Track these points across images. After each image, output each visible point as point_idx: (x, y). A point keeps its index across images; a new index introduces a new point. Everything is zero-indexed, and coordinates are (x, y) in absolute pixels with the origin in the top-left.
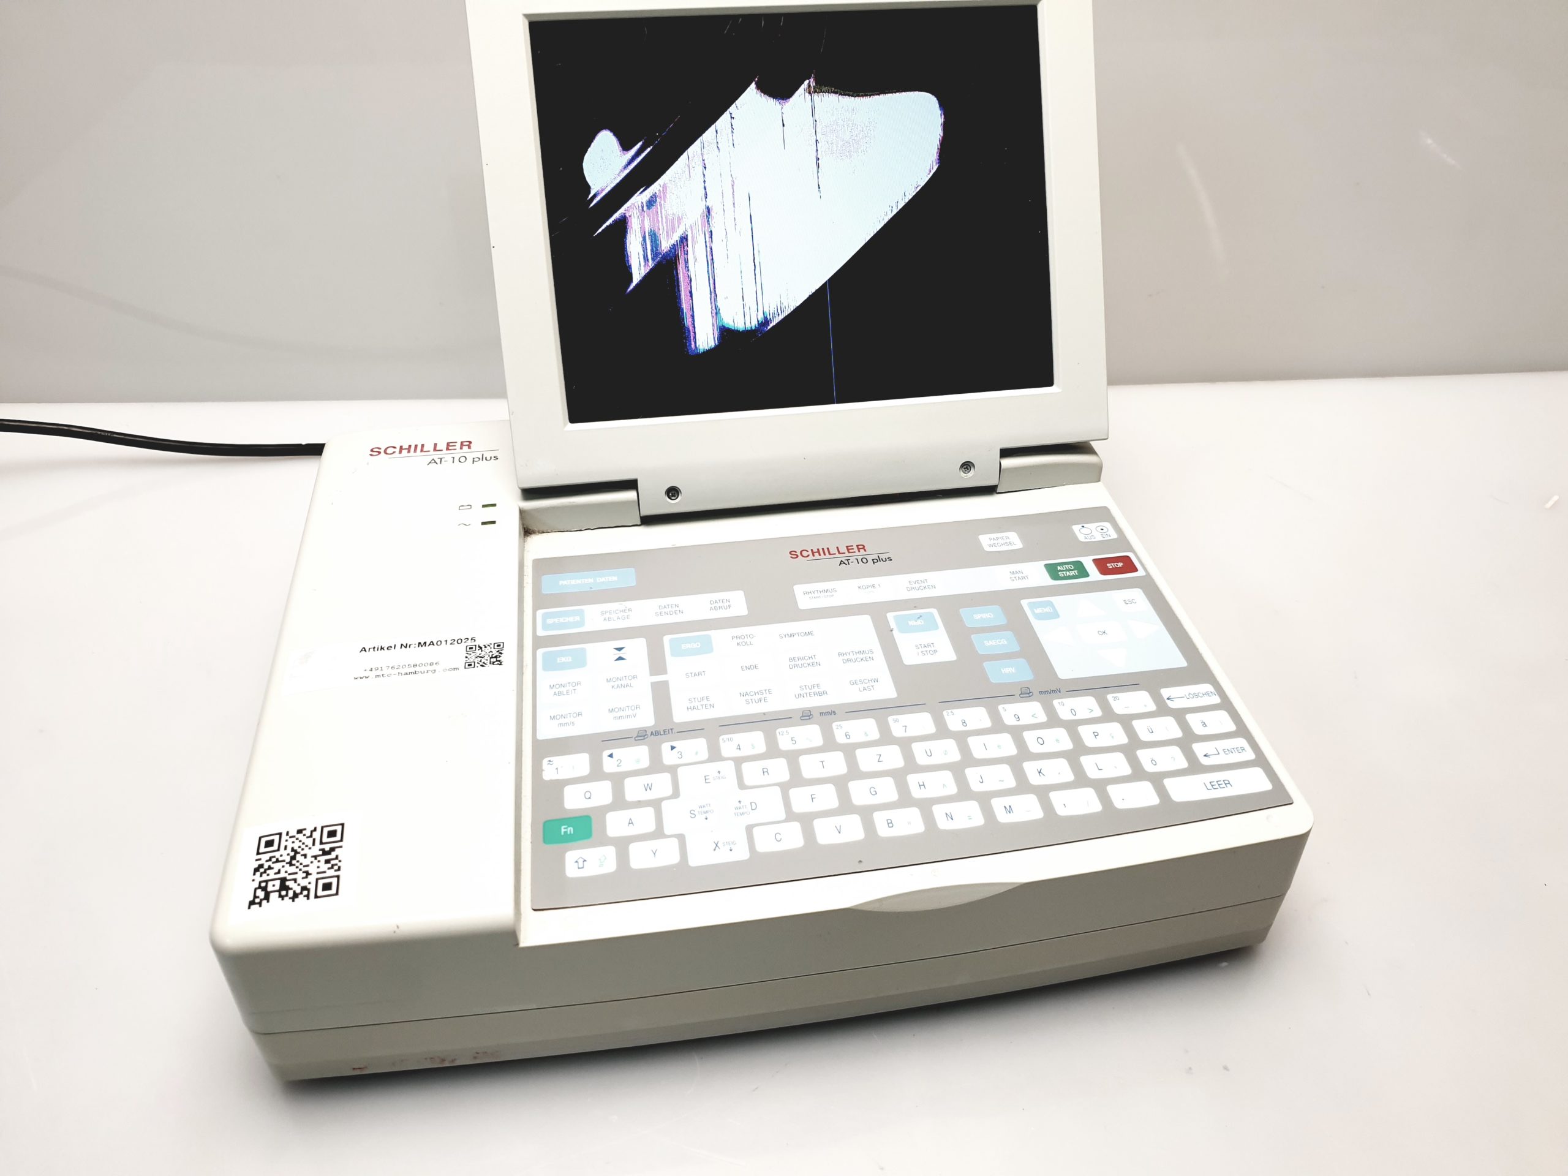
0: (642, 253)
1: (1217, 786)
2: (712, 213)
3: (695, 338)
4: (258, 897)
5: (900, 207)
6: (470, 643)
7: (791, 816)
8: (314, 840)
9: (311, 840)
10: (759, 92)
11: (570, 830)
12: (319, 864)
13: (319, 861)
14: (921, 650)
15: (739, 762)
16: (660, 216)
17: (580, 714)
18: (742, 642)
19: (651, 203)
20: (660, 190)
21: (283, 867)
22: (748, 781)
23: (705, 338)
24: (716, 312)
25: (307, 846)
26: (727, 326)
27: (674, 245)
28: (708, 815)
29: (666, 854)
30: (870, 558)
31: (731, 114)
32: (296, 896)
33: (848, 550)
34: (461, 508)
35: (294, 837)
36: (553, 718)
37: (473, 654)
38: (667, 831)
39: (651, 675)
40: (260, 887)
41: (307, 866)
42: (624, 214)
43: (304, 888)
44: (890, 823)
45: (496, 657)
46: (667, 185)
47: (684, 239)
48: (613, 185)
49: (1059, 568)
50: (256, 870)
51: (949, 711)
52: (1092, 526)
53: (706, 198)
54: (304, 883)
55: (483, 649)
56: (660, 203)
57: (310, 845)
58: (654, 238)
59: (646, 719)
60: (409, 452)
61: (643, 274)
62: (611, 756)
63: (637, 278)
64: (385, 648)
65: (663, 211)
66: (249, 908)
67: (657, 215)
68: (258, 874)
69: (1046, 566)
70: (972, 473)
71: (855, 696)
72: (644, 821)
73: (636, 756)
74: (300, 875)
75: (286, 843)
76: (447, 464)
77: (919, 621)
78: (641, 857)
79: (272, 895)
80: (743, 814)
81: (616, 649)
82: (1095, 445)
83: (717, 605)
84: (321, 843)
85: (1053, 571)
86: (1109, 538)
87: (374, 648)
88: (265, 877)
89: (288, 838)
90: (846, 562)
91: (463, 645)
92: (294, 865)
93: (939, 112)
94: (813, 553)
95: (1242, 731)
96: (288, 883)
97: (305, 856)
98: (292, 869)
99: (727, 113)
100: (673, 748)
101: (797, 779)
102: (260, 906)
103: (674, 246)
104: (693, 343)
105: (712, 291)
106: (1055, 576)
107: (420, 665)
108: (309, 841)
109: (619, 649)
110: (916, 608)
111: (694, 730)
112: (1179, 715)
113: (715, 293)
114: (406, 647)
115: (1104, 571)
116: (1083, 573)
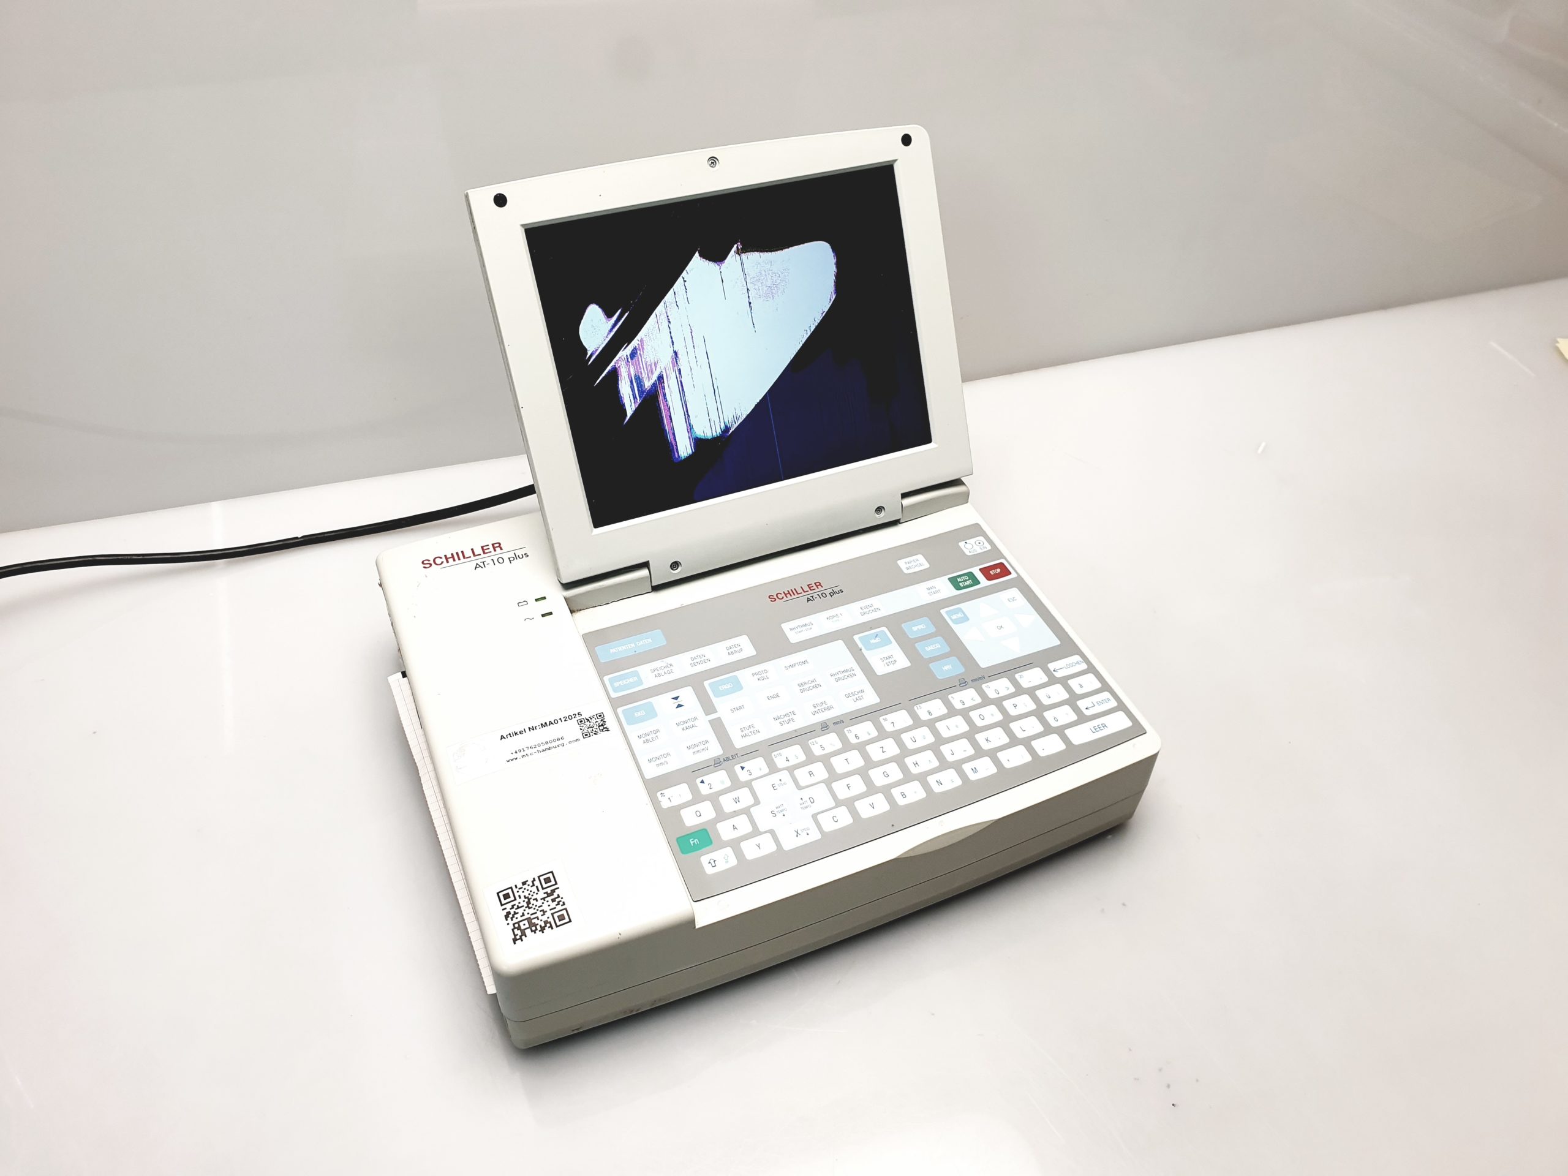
0: (631, 393)
1: (1098, 729)
2: (679, 356)
3: (677, 449)
4: (517, 935)
5: (812, 330)
6: (578, 717)
7: (839, 803)
8: (537, 887)
9: (535, 888)
10: (702, 259)
11: (696, 841)
12: (548, 903)
13: (548, 901)
14: (885, 662)
15: (791, 770)
16: (641, 363)
17: (668, 755)
18: (761, 676)
19: (633, 354)
20: (638, 344)
21: (524, 910)
22: (802, 783)
23: (684, 448)
24: (690, 428)
25: (534, 893)
26: (699, 437)
27: (654, 383)
28: (784, 812)
29: (768, 846)
30: (827, 592)
31: (683, 278)
32: (542, 929)
33: (810, 588)
34: (520, 604)
35: (522, 888)
36: (650, 761)
37: (584, 726)
38: (762, 829)
39: (707, 714)
40: (515, 928)
41: (541, 906)
42: (615, 366)
43: (546, 922)
44: (903, 795)
45: (602, 725)
46: (644, 339)
47: (660, 378)
48: (603, 345)
49: (959, 580)
50: (506, 917)
51: (918, 706)
52: (972, 541)
53: (673, 345)
54: (544, 918)
55: (590, 720)
56: (640, 354)
57: (536, 892)
58: (639, 380)
59: (715, 750)
60: (454, 560)
61: (634, 408)
62: (702, 782)
63: (629, 412)
64: (518, 733)
65: (643, 360)
66: (515, 943)
67: (639, 364)
68: (509, 919)
69: (950, 579)
70: (883, 514)
71: (850, 706)
72: (743, 825)
73: (718, 780)
74: (539, 914)
75: (519, 894)
76: (490, 567)
77: (877, 638)
78: (751, 850)
79: (526, 931)
80: (806, 807)
81: (673, 698)
82: (962, 479)
83: (732, 650)
84: (543, 889)
85: (954, 581)
86: (985, 550)
87: (510, 734)
88: (515, 921)
89: (517, 889)
90: (811, 598)
91: (575, 720)
92: (532, 908)
93: (833, 254)
94: (785, 594)
95: (1105, 687)
96: (533, 921)
97: (536, 900)
98: (532, 911)
99: (681, 277)
100: (743, 768)
101: (834, 776)
102: (522, 940)
103: (654, 385)
104: (676, 454)
105: (686, 413)
106: (957, 587)
107: (551, 742)
108: (534, 889)
109: (676, 698)
110: (871, 629)
111: (751, 752)
112: (1064, 681)
113: (688, 414)
114: (533, 729)
115: (989, 577)
116: (976, 582)
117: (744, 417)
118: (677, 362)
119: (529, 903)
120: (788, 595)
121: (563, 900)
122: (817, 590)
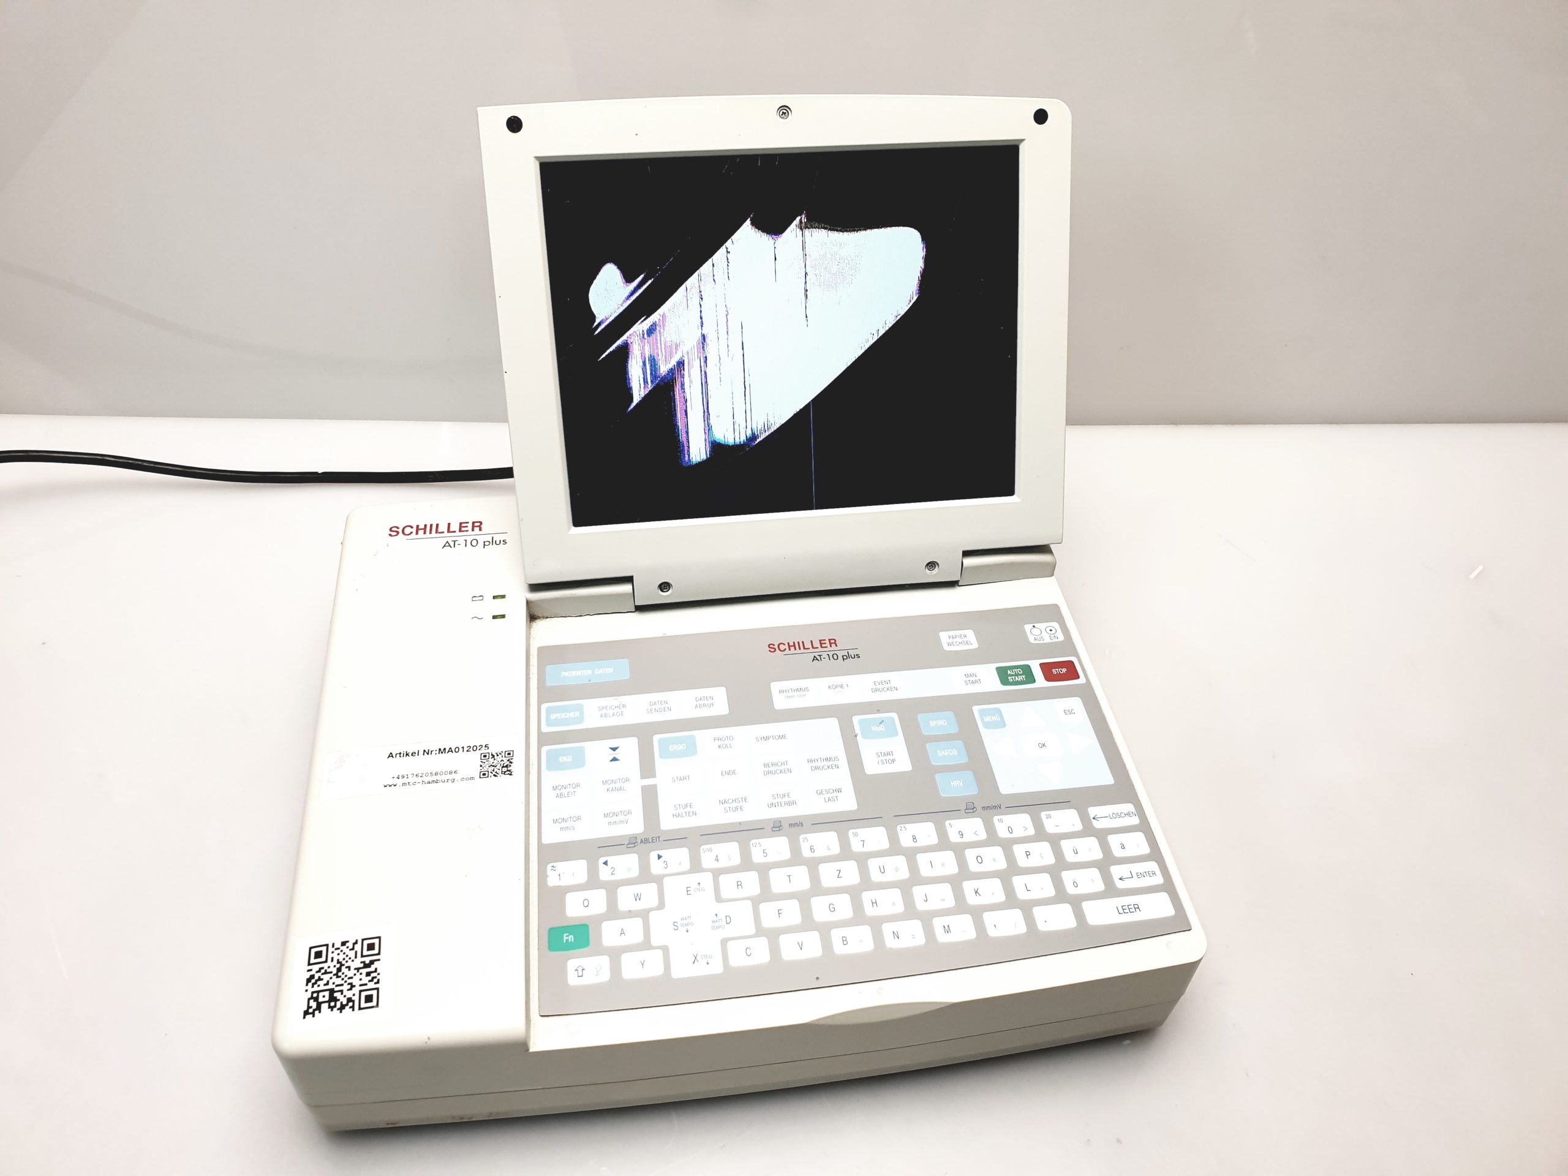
0: (642, 376)
1: (1127, 910)
2: (706, 340)
3: (688, 451)
4: (311, 1007)
5: (881, 334)
6: (484, 750)
7: (760, 931)
8: (356, 952)
9: (353, 952)
10: (753, 228)
11: (571, 938)
12: (361, 977)
13: (361, 974)
14: (881, 758)
15: (717, 873)
16: (659, 343)
17: (579, 818)
18: (723, 744)
19: (651, 331)
20: (660, 319)
21: (331, 978)
22: (724, 895)
23: (697, 451)
24: (708, 429)
26: (718, 441)
27: (672, 369)
28: (689, 928)
29: (649, 966)
30: (840, 654)
31: (727, 248)
32: (342, 1007)
33: (821, 644)
34: (474, 599)
35: (339, 949)
36: (555, 821)
37: (486, 763)
38: (654, 943)
39: (642, 777)
40: (312, 998)
41: (351, 978)
42: (627, 340)
43: (349, 1000)
44: (844, 941)
45: (507, 766)
46: (666, 315)
47: (681, 364)
48: (616, 314)
49: (1009, 672)
50: (308, 981)
51: (902, 826)
52: (1042, 626)
53: (702, 326)
54: (349, 994)
55: (496, 757)
56: (659, 331)
57: (353, 958)
58: (653, 362)
59: (636, 826)
60: (425, 533)
61: (643, 395)
62: (606, 863)
63: (636, 399)
64: (410, 754)
65: (662, 339)
66: (304, 1018)
67: (657, 343)
68: (310, 984)
69: (998, 669)
70: (936, 571)
71: (819, 807)
72: (634, 930)
73: (625, 865)
74: (346, 987)
75: (332, 955)
76: (460, 548)
77: (881, 725)
78: (633, 968)
79: (323, 1005)
80: (718, 927)
81: (611, 748)
82: (1052, 547)
83: (702, 702)
84: (362, 956)
85: (1003, 674)
86: (1056, 640)
87: (400, 753)
88: (316, 988)
89: (333, 949)
91: (478, 752)
92: (340, 977)
93: (922, 246)
94: (789, 646)
95: (1155, 854)
96: (336, 995)
97: (349, 968)
98: (339, 981)
99: (724, 247)
100: (659, 857)
101: (766, 894)
102: (314, 1016)
103: (671, 371)
104: (687, 456)
105: (706, 410)
106: (1004, 681)
107: (441, 773)
108: (352, 954)
109: (614, 749)
110: (878, 711)
111: (677, 839)
112: (1102, 836)
113: (708, 412)
114: (428, 754)
115: (1049, 677)
116: (1031, 679)
117: (778, 426)
118: (703, 347)
119: (339, 970)
120: (792, 648)
121: (378, 977)
122: (829, 648)
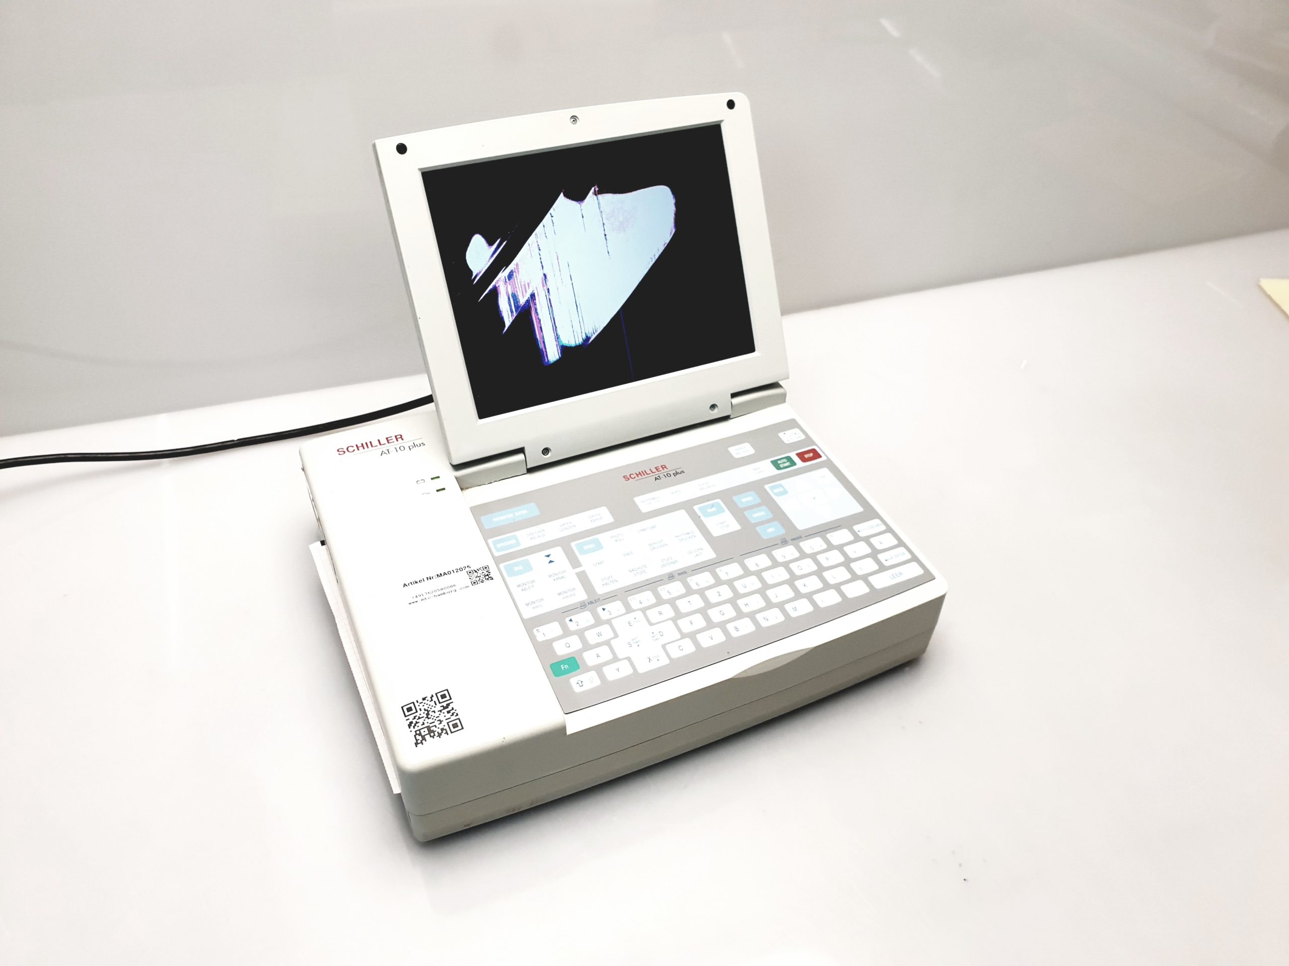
0: (509, 308)
1: (896, 576)
2: (548, 277)
3: (547, 355)
4: (419, 740)
5: (656, 258)
6: (467, 569)
7: (683, 636)
8: (435, 702)
9: (433, 702)
10: (566, 198)
11: (566, 666)
12: (444, 715)
13: (444, 713)
14: (720, 526)
15: (644, 610)
17: (542, 599)
18: (618, 538)
19: (510, 276)
20: (514, 268)
21: (424, 720)
22: (653, 621)
23: (553, 354)
24: (557, 338)
25: (432, 706)
26: (565, 345)
28: (638, 643)
29: (625, 670)
31: (551, 214)
32: (440, 735)
33: (657, 470)
34: (418, 482)
35: (422, 703)
36: (527, 605)
37: (473, 576)
38: (620, 657)
39: (573, 568)
40: (416, 734)
41: (438, 717)
42: (495, 285)
43: (442, 730)
44: (736, 629)
45: (487, 575)
46: (518, 264)
47: (533, 296)
48: (485, 269)
49: (779, 462)
50: (410, 726)
51: (747, 559)
52: (789, 432)
53: (543, 268)
54: (441, 726)
55: (478, 571)
56: (516, 275)
57: (434, 705)
58: (515, 297)
59: (581, 595)
60: (364, 448)
61: (511, 321)
62: (571, 620)
63: (508, 324)
64: (418, 582)
65: (519, 281)
66: (416, 746)
67: (515, 284)
68: (412, 727)
69: (771, 462)
70: (716, 410)
71: (693, 560)
72: (605, 654)
73: (584, 619)
74: (437, 723)
75: (419, 707)
76: (393, 453)
78: (612, 673)
79: (426, 737)
80: (657, 639)
81: (546, 556)
82: (781, 383)
83: (593, 518)
84: (440, 703)
85: (775, 464)
86: (800, 439)
87: (411, 583)
88: (417, 728)
89: (419, 704)
90: (658, 478)
91: (464, 571)
92: (430, 718)
93: (672, 196)
94: (637, 475)
95: (901, 543)
96: (432, 729)
97: (434, 712)
98: (430, 721)
99: (548, 215)
100: (604, 609)
101: (679, 615)
102: (422, 744)
103: (528, 301)
104: (546, 358)
106: (778, 468)
107: (445, 588)
108: (432, 703)
109: (548, 556)
110: (709, 500)
111: (611, 597)
112: (867, 540)
113: (555, 326)
114: (430, 579)
115: (804, 460)
116: (793, 463)
117: (602, 328)
118: (546, 283)
119: (428, 714)
121: (456, 712)
122: (663, 471)
